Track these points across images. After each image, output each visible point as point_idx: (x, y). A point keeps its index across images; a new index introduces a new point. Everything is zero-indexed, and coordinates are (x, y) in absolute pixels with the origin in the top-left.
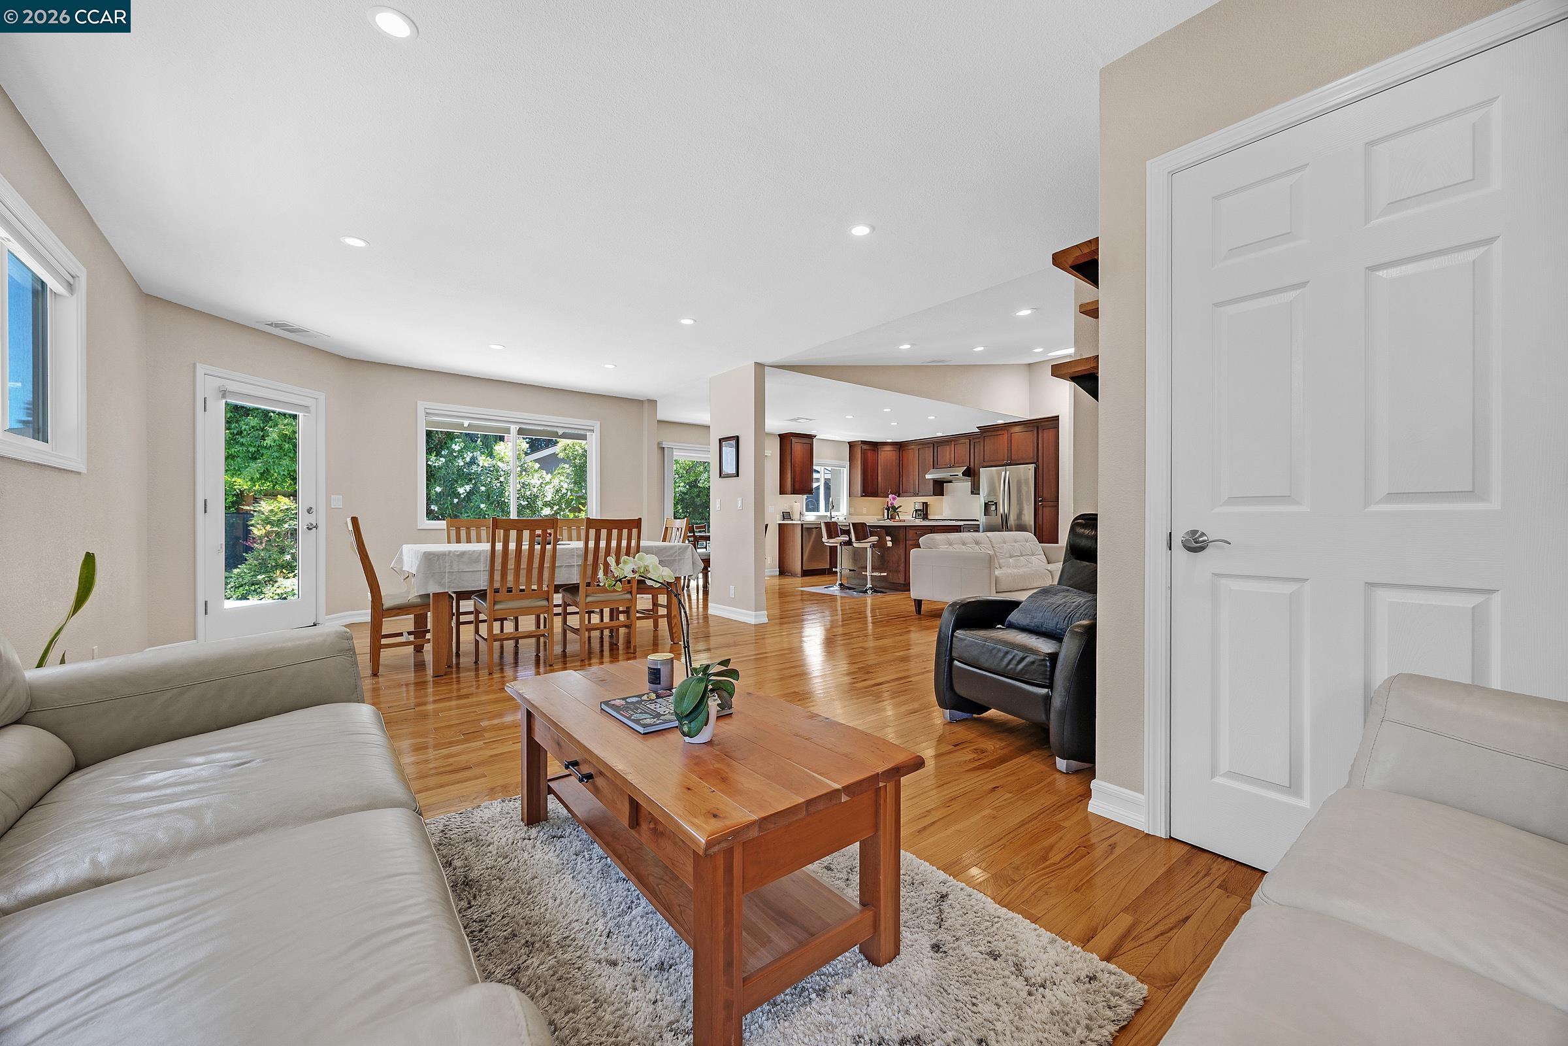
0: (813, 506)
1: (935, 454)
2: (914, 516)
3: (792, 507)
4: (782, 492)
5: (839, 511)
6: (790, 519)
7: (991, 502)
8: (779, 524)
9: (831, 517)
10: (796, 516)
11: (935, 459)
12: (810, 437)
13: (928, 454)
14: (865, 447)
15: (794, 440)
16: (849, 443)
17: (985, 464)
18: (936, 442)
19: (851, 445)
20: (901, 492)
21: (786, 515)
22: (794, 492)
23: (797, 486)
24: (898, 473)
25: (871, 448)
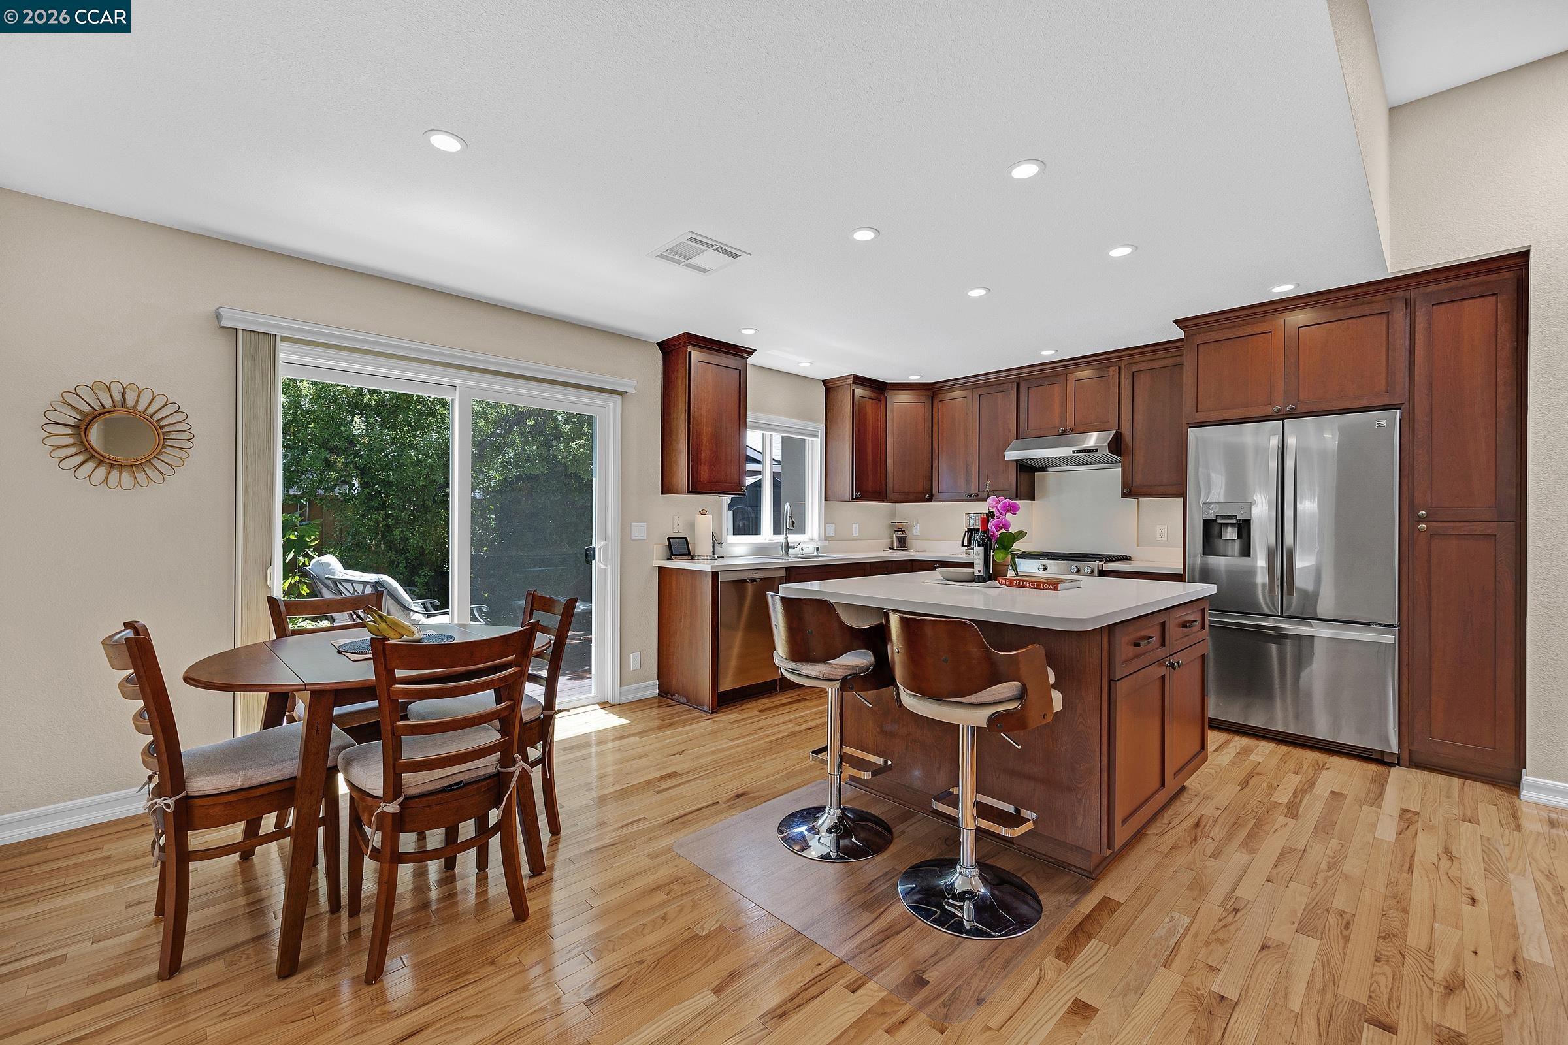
0: (747, 524)
1: (1023, 405)
2: (966, 544)
3: (692, 526)
4: (667, 488)
5: (801, 531)
6: (688, 554)
7: (1226, 517)
8: (660, 569)
9: (787, 547)
10: (702, 546)
11: (1023, 416)
12: (740, 352)
13: (1006, 403)
14: (860, 392)
15: (696, 355)
16: (824, 382)
17: (1200, 417)
18: (1025, 379)
19: (830, 386)
20: (935, 491)
21: (679, 547)
22: (695, 488)
23: (704, 474)
24: (928, 449)
25: (873, 395)
